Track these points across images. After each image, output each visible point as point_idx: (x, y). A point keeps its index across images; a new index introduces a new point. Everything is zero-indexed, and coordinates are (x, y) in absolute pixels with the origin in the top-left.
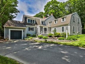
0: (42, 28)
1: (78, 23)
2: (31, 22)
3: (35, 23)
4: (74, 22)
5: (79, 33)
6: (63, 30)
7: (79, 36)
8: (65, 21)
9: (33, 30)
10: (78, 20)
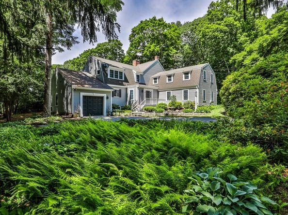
0: (143, 91)
1: (212, 83)
2: (116, 76)
3: (123, 79)
4: (205, 81)
5: (212, 102)
6: (186, 97)
7: (213, 107)
8: (190, 79)
9: (120, 96)
10: (211, 78)
